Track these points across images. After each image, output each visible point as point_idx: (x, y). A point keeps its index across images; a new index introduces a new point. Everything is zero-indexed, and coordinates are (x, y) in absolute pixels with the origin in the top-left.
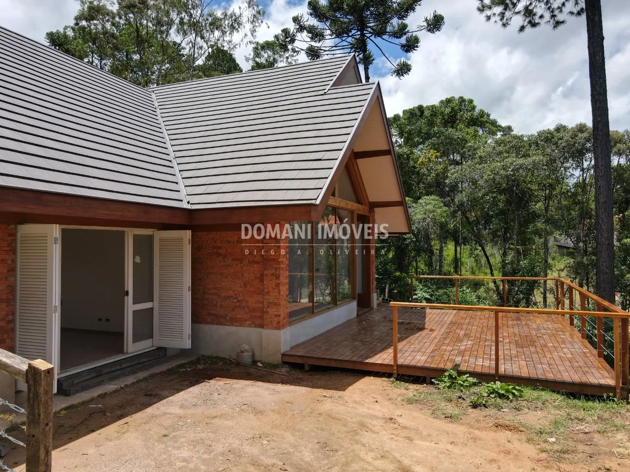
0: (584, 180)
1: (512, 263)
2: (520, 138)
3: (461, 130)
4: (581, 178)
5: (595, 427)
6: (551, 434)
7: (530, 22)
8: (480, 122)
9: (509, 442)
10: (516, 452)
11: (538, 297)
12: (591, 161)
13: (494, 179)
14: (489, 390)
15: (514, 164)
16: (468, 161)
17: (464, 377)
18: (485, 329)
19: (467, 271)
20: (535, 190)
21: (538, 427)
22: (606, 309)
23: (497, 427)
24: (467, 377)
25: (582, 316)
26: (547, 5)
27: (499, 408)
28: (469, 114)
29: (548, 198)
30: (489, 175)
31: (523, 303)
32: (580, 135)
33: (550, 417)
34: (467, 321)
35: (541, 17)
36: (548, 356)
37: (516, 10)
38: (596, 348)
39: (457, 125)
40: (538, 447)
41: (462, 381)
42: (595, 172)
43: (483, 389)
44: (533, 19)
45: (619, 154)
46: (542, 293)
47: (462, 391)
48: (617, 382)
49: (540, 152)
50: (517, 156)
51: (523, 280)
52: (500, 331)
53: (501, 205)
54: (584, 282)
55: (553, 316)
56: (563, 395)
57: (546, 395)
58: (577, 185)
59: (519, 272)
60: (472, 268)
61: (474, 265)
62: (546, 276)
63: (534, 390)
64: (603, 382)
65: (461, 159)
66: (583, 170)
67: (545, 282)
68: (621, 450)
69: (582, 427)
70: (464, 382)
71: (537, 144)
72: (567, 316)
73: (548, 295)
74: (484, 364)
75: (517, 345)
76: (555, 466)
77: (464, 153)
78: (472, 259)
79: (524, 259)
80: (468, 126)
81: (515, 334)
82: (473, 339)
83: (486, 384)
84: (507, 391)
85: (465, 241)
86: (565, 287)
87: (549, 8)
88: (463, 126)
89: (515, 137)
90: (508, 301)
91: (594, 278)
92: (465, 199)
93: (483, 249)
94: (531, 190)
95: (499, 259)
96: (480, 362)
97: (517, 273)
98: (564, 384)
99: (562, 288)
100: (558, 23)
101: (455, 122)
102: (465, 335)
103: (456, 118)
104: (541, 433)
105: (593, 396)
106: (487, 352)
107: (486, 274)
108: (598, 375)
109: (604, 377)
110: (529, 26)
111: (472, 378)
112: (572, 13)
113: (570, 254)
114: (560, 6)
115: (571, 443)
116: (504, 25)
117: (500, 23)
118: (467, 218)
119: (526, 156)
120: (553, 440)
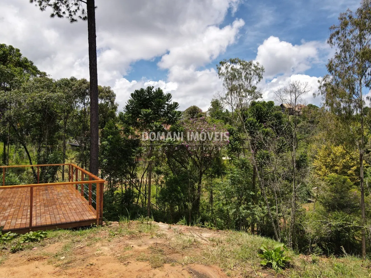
0: (85, 110)
1: (44, 156)
2: (51, 80)
3: (10, 67)
4: (84, 108)
5: (86, 243)
6: (62, 255)
7: (57, 13)
8: (25, 65)
9: (37, 268)
10: (41, 273)
11: (59, 175)
12: (88, 100)
13: (33, 103)
14: (25, 239)
15: (46, 95)
16: (15, 89)
17: (7, 234)
18: (24, 199)
19: (13, 162)
20: (59, 113)
21: (55, 253)
22: (93, 179)
23: (29, 261)
24: (9, 233)
25: (82, 184)
26: (67, 7)
27: (31, 248)
28: (17, 58)
29: (66, 118)
30: (30, 100)
31: (50, 180)
32: (84, 85)
33: (63, 245)
34: (12, 195)
35: (64, 13)
36: (63, 209)
37: (49, 3)
38: (88, 200)
39: (8, 64)
40: (55, 264)
41: (5, 237)
42: (91, 105)
43: (20, 239)
44: (59, 12)
45: (102, 98)
46: (61, 173)
47: (5, 244)
48: (97, 217)
49: (62, 91)
50: (48, 91)
51: (50, 166)
52: (34, 199)
53: (37, 120)
54: (84, 165)
55: (67, 186)
56: (70, 230)
57: (60, 232)
58: (81, 112)
59: (48, 161)
60: (17, 160)
61: (18, 157)
62: (64, 163)
63: (54, 231)
64: (91, 218)
65: (10, 87)
66: (84, 104)
67: (63, 166)
68: (98, 252)
69: (80, 245)
70: (7, 237)
71: (60, 87)
72: (75, 185)
73: (65, 174)
74: (22, 222)
75: (45, 206)
76: (64, 273)
77: (12, 83)
78: (17, 154)
79: (52, 153)
80: (16, 66)
81: (44, 200)
82: (15, 207)
83: (23, 236)
84: (37, 236)
85: (12, 142)
86: (74, 168)
87: (68, 10)
88: (12, 66)
89: (47, 79)
90: (41, 179)
91: (89, 162)
92: (12, 114)
93: (25, 148)
94: (57, 112)
95: (35, 153)
96: (19, 221)
97: (47, 162)
98: (71, 223)
99: (73, 169)
100: (73, 20)
101: (6, 62)
102: (9, 205)
103: (7, 59)
104: (57, 256)
105: (85, 227)
106: (25, 214)
107: (26, 163)
108: (88, 214)
109: (91, 215)
110: (57, 15)
111: (13, 233)
112: (80, 17)
113: (78, 150)
114: (74, 11)
115: (73, 256)
116: (42, 9)
117: (39, 7)
118: (13, 126)
119: (53, 92)
120: (64, 257)
